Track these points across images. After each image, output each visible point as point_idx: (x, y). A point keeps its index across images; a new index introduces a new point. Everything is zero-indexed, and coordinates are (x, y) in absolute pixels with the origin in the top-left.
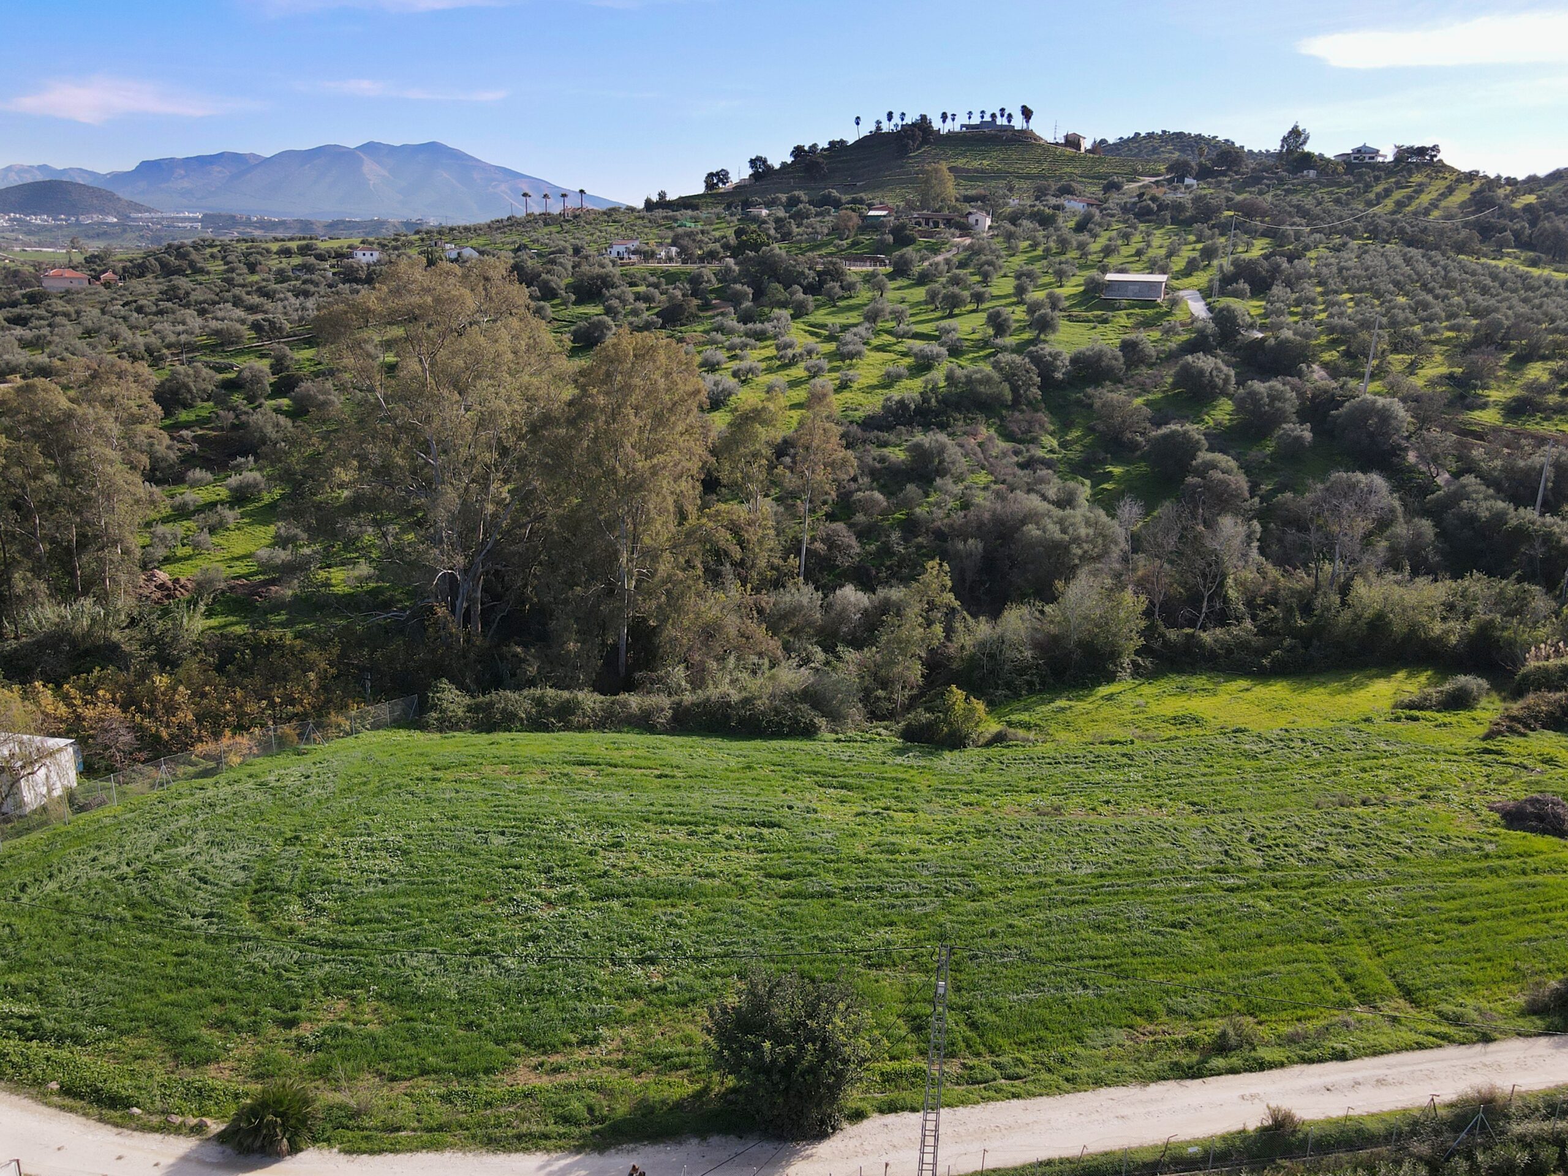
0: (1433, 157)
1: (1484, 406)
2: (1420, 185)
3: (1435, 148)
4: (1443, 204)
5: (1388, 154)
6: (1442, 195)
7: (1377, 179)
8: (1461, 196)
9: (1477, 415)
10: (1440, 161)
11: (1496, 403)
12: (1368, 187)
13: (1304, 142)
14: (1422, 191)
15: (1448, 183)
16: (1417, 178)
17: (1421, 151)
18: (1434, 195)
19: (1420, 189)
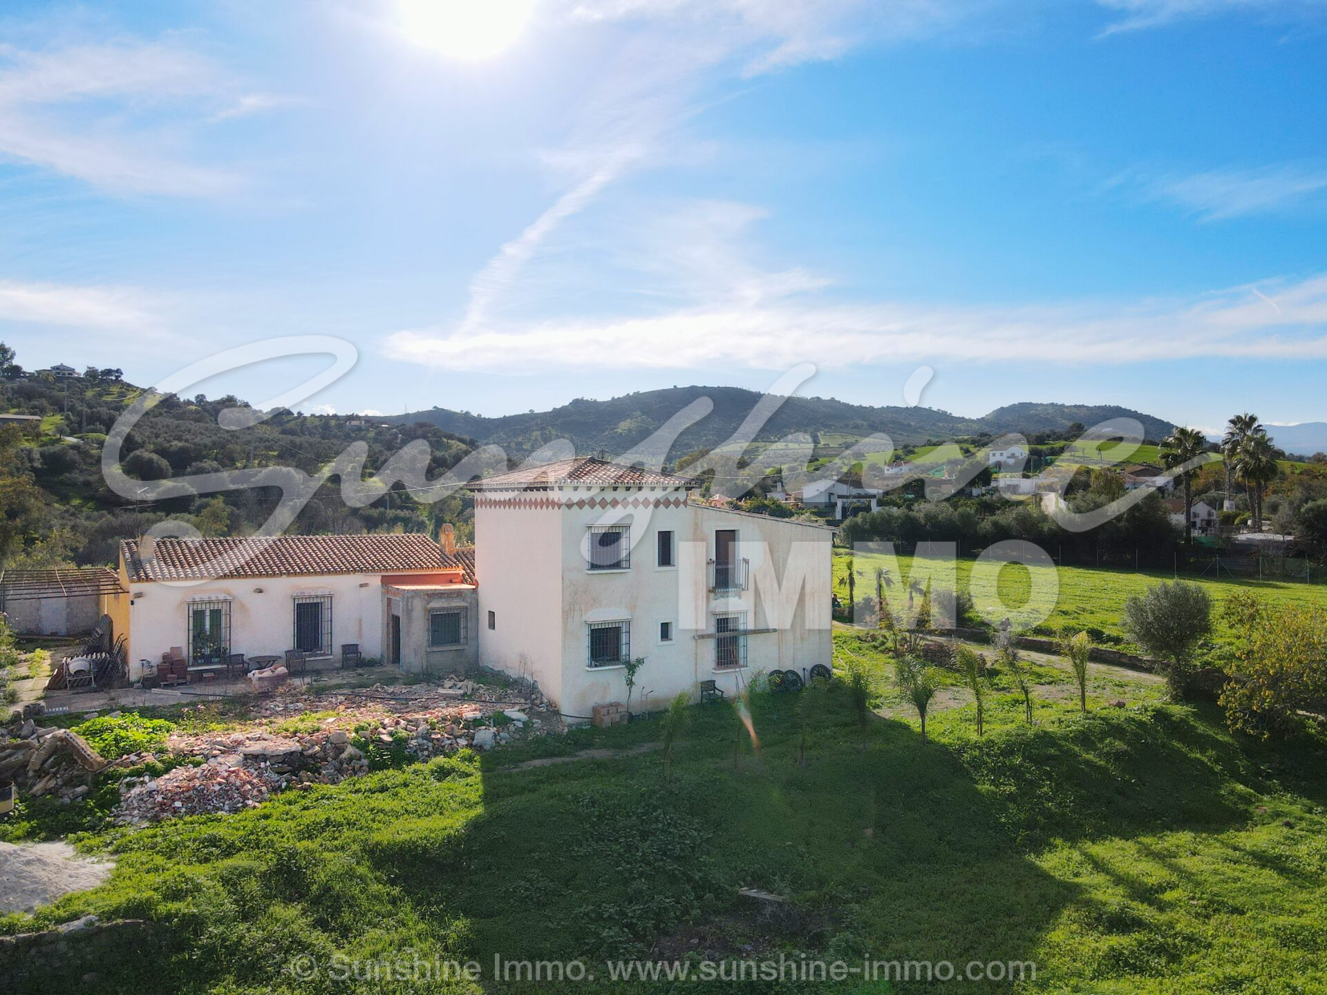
0: (117, 377)
2: (120, 393)
3: (118, 371)
5: (81, 370)
10: (122, 380)
13: (12, 357)
15: (138, 393)
17: (108, 372)
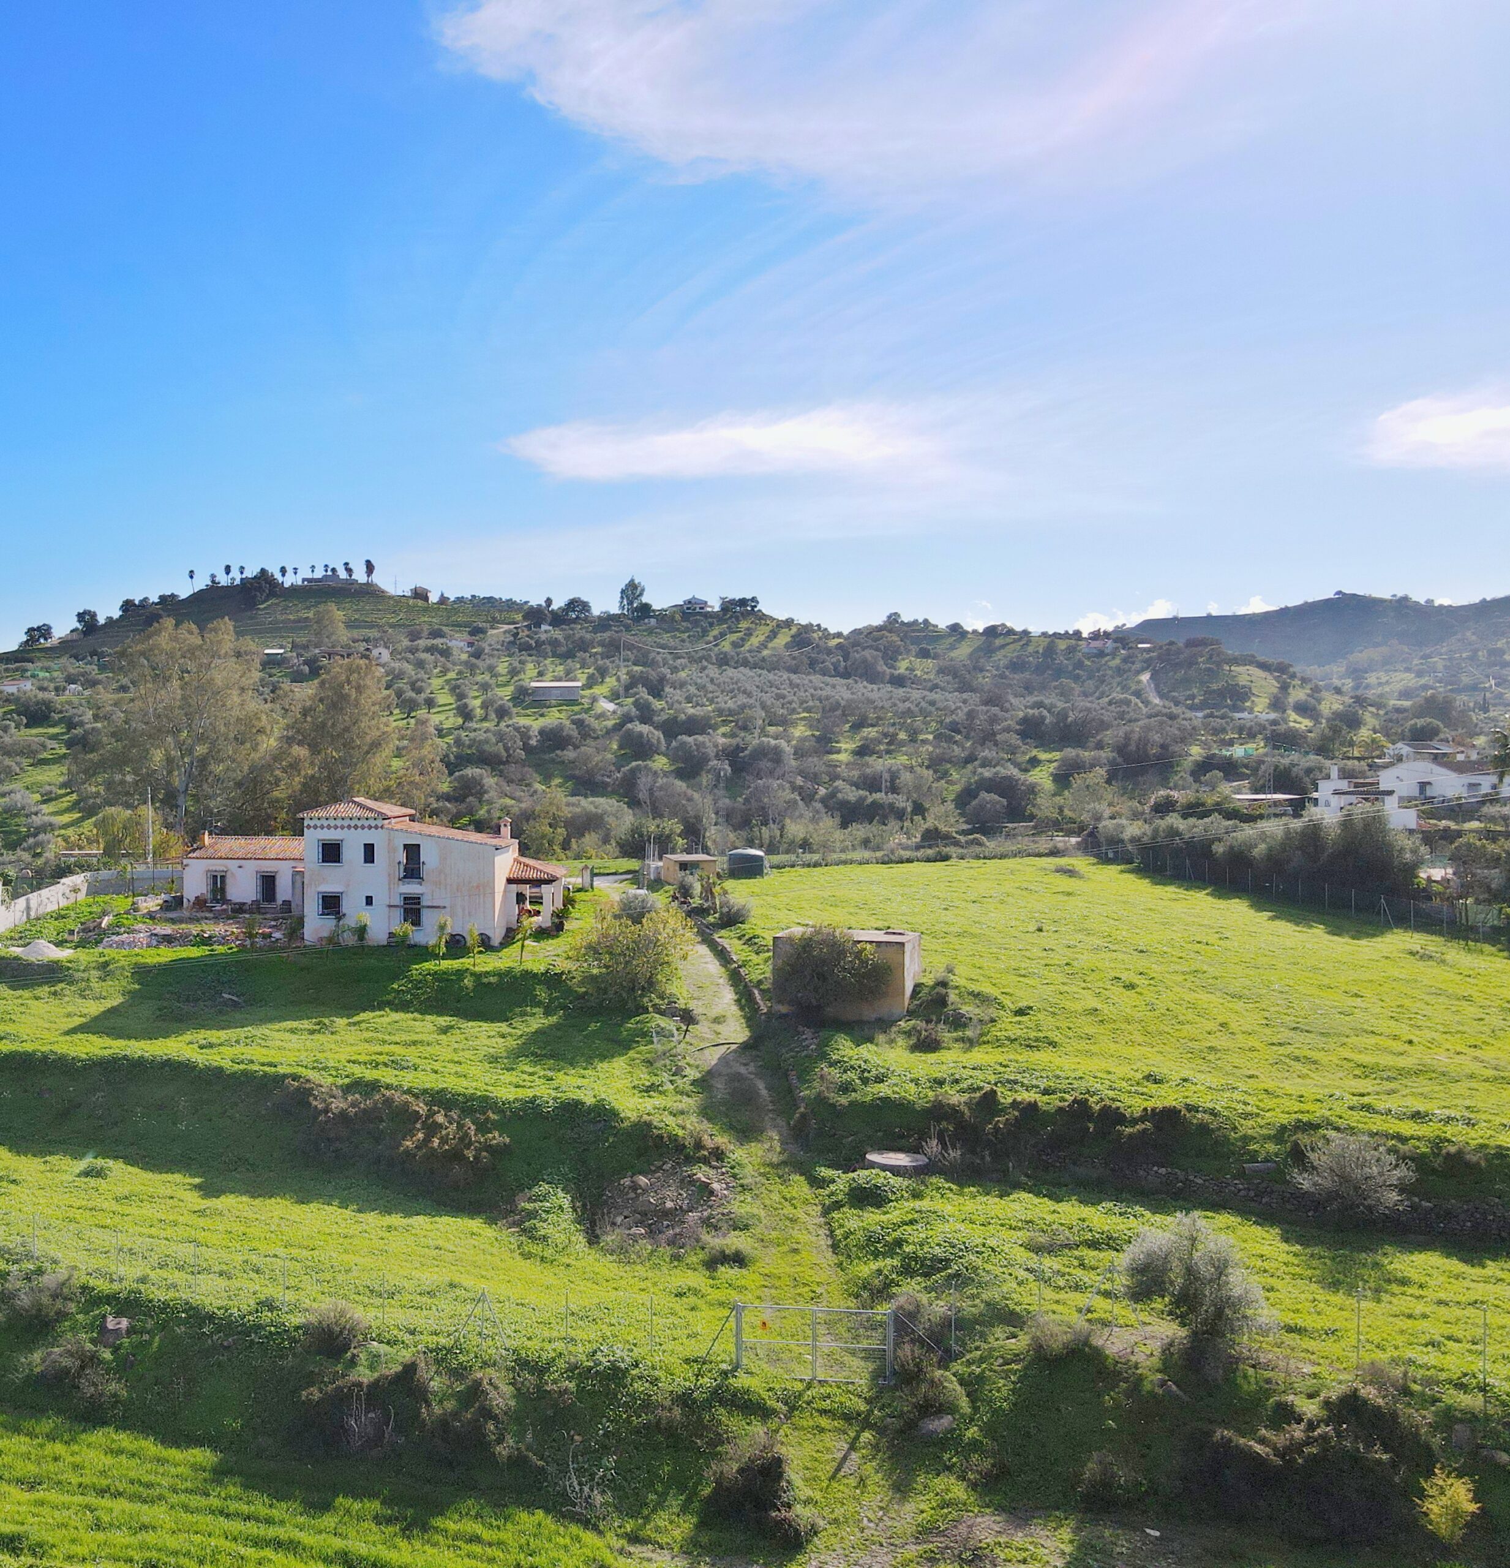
0: (753, 607)
1: (839, 752)
2: (748, 629)
3: (754, 599)
4: (770, 645)
5: (715, 605)
6: (768, 637)
7: (711, 625)
8: (783, 639)
9: (834, 756)
10: (760, 611)
11: (846, 750)
12: (705, 632)
13: (641, 594)
14: (751, 634)
15: (770, 628)
16: (744, 625)
17: (743, 602)
18: (762, 638)
19: (749, 633)
